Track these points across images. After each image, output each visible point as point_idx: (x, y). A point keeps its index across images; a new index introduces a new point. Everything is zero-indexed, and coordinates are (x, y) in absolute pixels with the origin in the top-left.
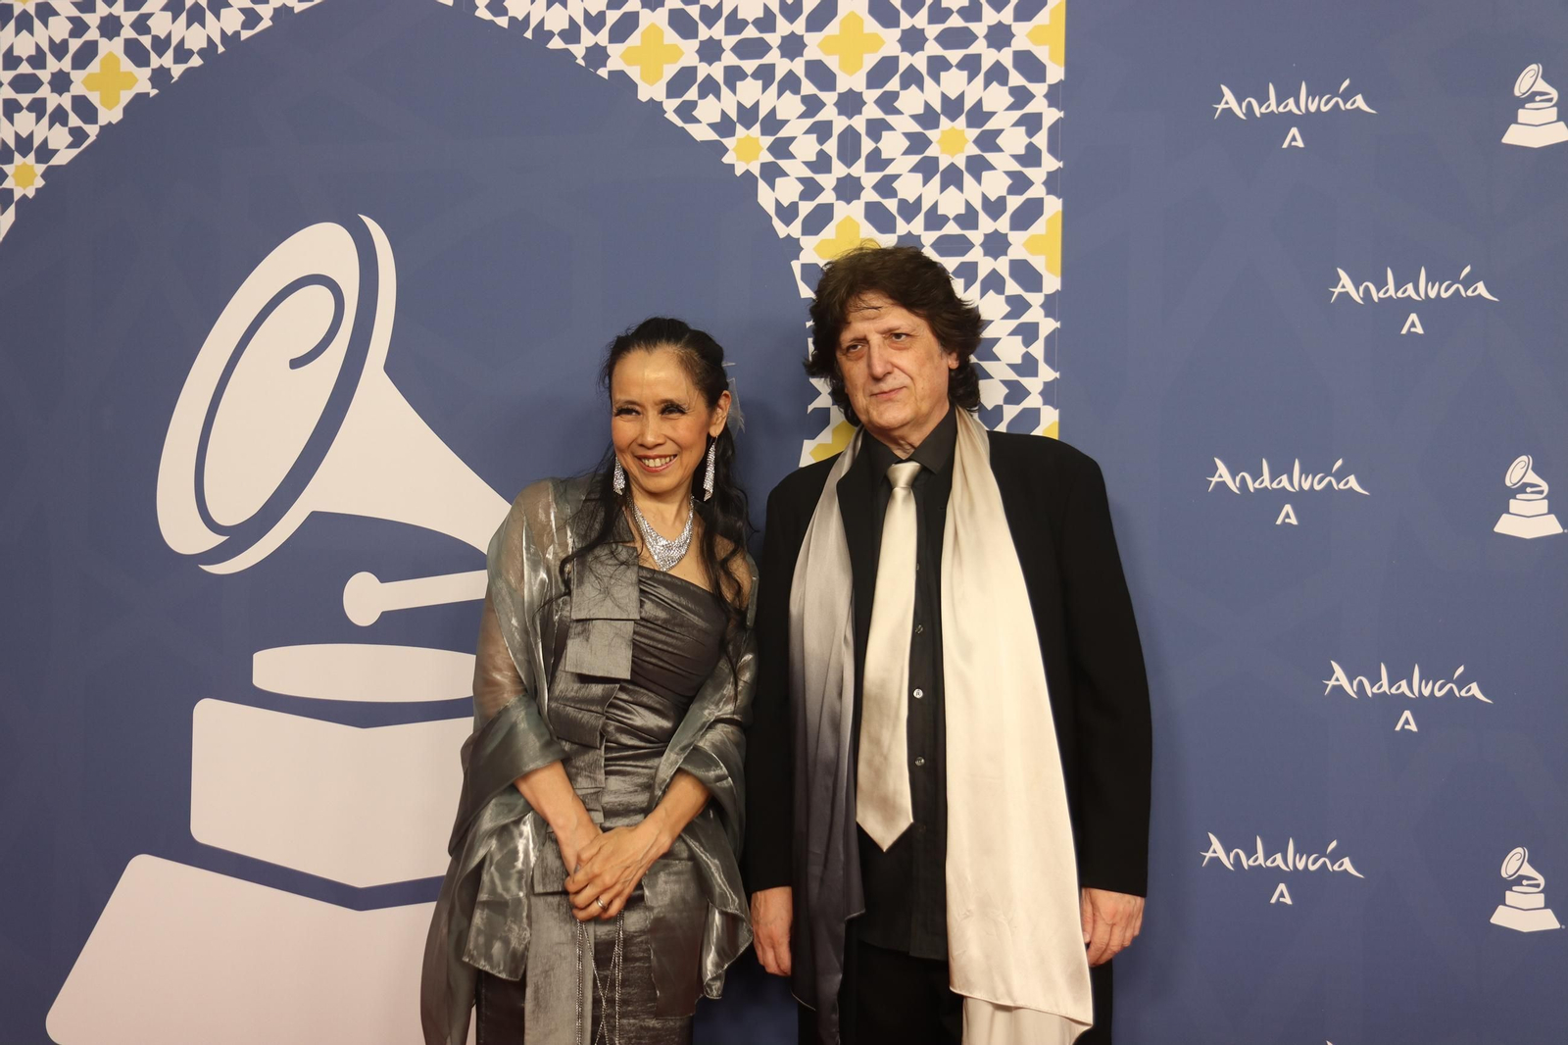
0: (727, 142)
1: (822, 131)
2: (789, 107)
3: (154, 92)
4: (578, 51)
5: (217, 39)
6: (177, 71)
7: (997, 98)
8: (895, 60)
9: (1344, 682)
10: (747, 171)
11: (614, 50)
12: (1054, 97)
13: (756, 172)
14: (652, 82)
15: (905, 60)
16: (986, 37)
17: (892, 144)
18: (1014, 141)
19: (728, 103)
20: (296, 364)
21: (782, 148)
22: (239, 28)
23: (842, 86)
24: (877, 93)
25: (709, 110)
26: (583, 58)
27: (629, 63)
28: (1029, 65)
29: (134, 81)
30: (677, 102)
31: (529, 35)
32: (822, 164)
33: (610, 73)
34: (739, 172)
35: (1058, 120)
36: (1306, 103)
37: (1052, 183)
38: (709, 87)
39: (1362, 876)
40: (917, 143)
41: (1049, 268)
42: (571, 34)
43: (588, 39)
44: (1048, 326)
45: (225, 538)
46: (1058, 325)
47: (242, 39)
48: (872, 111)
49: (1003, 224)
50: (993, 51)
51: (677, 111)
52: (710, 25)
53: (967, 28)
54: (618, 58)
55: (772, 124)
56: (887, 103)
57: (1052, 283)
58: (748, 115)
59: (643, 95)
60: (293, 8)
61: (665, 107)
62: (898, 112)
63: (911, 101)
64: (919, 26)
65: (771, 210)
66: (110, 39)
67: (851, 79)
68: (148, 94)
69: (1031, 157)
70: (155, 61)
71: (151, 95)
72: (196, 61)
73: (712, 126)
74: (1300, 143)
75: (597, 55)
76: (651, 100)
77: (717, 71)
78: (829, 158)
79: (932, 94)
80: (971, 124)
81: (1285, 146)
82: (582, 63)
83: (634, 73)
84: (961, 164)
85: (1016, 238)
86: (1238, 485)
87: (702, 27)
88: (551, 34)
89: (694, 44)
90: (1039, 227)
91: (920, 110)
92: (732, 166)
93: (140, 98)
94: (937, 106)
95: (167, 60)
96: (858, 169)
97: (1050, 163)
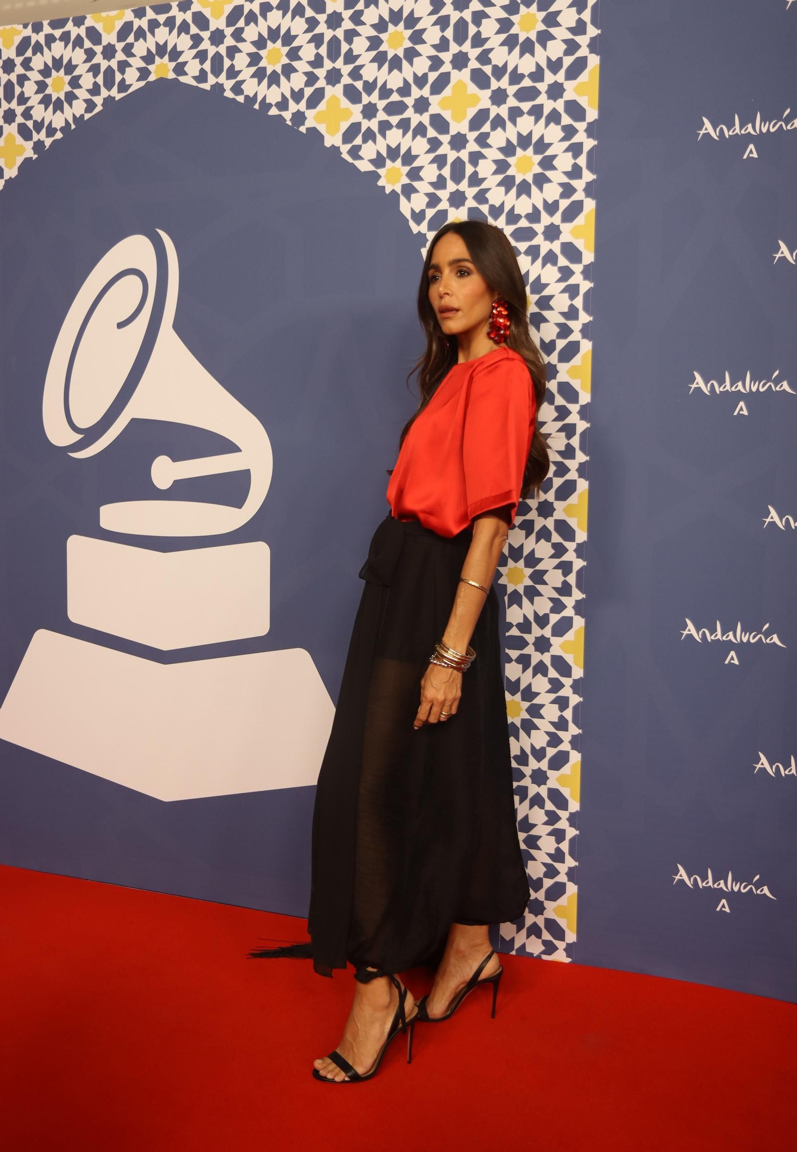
0: (381, 171)
1: (440, 161)
2: (420, 146)
3: (35, 157)
4: (287, 115)
5: (71, 121)
6: (48, 142)
7: (553, 134)
8: (487, 111)
9: (776, 519)
10: (393, 190)
11: (310, 114)
12: (591, 131)
13: (399, 190)
14: (333, 133)
15: (494, 111)
16: (546, 92)
17: (485, 168)
18: (564, 162)
19: (381, 145)
20: (121, 325)
21: (415, 174)
22: (83, 113)
23: (453, 131)
24: (475, 134)
25: (369, 151)
26: (290, 120)
27: (319, 122)
28: (575, 110)
29: (23, 150)
30: (348, 146)
31: (257, 107)
32: (440, 183)
33: (307, 129)
34: (388, 191)
35: (593, 146)
36: (760, 126)
37: (590, 190)
38: (369, 136)
39: (785, 647)
40: (501, 166)
41: (586, 247)
42: (283, 105)
43: (293, 107)
44: (586, 286)
45: (82, 436)
46: (592, 285)
47: (86, 119)
48: (472, 146)
49: (557, 219)
50: (551, 101)
51: (350, 152)
52: (369, 94)
53: (534, 87)
54: (312, 119)
55: (409, 158)
56: (482, 140)
57: (588, 257)
58: (393, 153)
59: (328, 143)
60: (115, 97)
61: (341, 150)
62: (489, 146)
63: (498, 139)
64: (503, 87)
65: (408, 215)
66: (10, 124)
67: (459, 126)
68: (32, 158)
69: (575, 173)
70: (36, 137)
71: (34, 159)
72: (59, 135)
73: (371, 161)
74: (755, 155)
75: (299, 117)
76: (333, 145)
77: (374, 124)
78: (445, 179)
79: (512, 133)
80: (536, 152)
81: (745, 157)
82: (289, 123)
83: (322, 128)
84: (530, 180)
85: (565, 228)
86: (709, 389)
87: (364, 95)
88: (270, 105)
89: (359, 107)
90: (580, 220)
91: (504, 144)
92: (384, 187)
93: (27, 160)
94: (514, 141)
95: (42, 136)
96: (464, 186)
97: (588, 176)
